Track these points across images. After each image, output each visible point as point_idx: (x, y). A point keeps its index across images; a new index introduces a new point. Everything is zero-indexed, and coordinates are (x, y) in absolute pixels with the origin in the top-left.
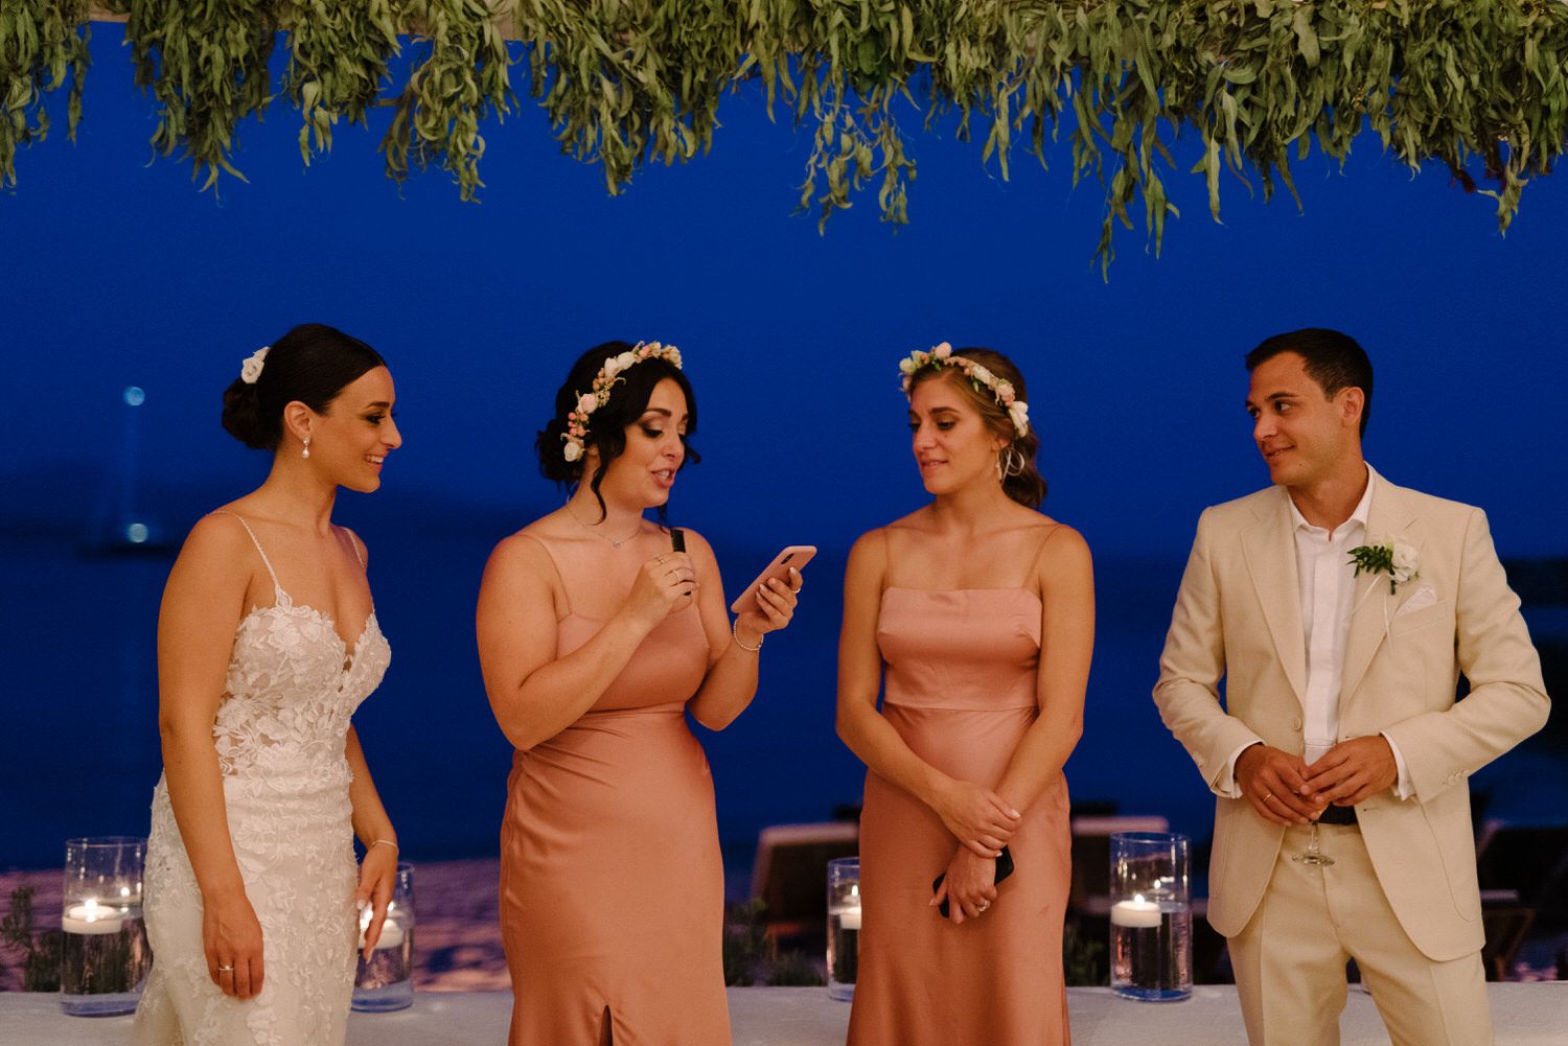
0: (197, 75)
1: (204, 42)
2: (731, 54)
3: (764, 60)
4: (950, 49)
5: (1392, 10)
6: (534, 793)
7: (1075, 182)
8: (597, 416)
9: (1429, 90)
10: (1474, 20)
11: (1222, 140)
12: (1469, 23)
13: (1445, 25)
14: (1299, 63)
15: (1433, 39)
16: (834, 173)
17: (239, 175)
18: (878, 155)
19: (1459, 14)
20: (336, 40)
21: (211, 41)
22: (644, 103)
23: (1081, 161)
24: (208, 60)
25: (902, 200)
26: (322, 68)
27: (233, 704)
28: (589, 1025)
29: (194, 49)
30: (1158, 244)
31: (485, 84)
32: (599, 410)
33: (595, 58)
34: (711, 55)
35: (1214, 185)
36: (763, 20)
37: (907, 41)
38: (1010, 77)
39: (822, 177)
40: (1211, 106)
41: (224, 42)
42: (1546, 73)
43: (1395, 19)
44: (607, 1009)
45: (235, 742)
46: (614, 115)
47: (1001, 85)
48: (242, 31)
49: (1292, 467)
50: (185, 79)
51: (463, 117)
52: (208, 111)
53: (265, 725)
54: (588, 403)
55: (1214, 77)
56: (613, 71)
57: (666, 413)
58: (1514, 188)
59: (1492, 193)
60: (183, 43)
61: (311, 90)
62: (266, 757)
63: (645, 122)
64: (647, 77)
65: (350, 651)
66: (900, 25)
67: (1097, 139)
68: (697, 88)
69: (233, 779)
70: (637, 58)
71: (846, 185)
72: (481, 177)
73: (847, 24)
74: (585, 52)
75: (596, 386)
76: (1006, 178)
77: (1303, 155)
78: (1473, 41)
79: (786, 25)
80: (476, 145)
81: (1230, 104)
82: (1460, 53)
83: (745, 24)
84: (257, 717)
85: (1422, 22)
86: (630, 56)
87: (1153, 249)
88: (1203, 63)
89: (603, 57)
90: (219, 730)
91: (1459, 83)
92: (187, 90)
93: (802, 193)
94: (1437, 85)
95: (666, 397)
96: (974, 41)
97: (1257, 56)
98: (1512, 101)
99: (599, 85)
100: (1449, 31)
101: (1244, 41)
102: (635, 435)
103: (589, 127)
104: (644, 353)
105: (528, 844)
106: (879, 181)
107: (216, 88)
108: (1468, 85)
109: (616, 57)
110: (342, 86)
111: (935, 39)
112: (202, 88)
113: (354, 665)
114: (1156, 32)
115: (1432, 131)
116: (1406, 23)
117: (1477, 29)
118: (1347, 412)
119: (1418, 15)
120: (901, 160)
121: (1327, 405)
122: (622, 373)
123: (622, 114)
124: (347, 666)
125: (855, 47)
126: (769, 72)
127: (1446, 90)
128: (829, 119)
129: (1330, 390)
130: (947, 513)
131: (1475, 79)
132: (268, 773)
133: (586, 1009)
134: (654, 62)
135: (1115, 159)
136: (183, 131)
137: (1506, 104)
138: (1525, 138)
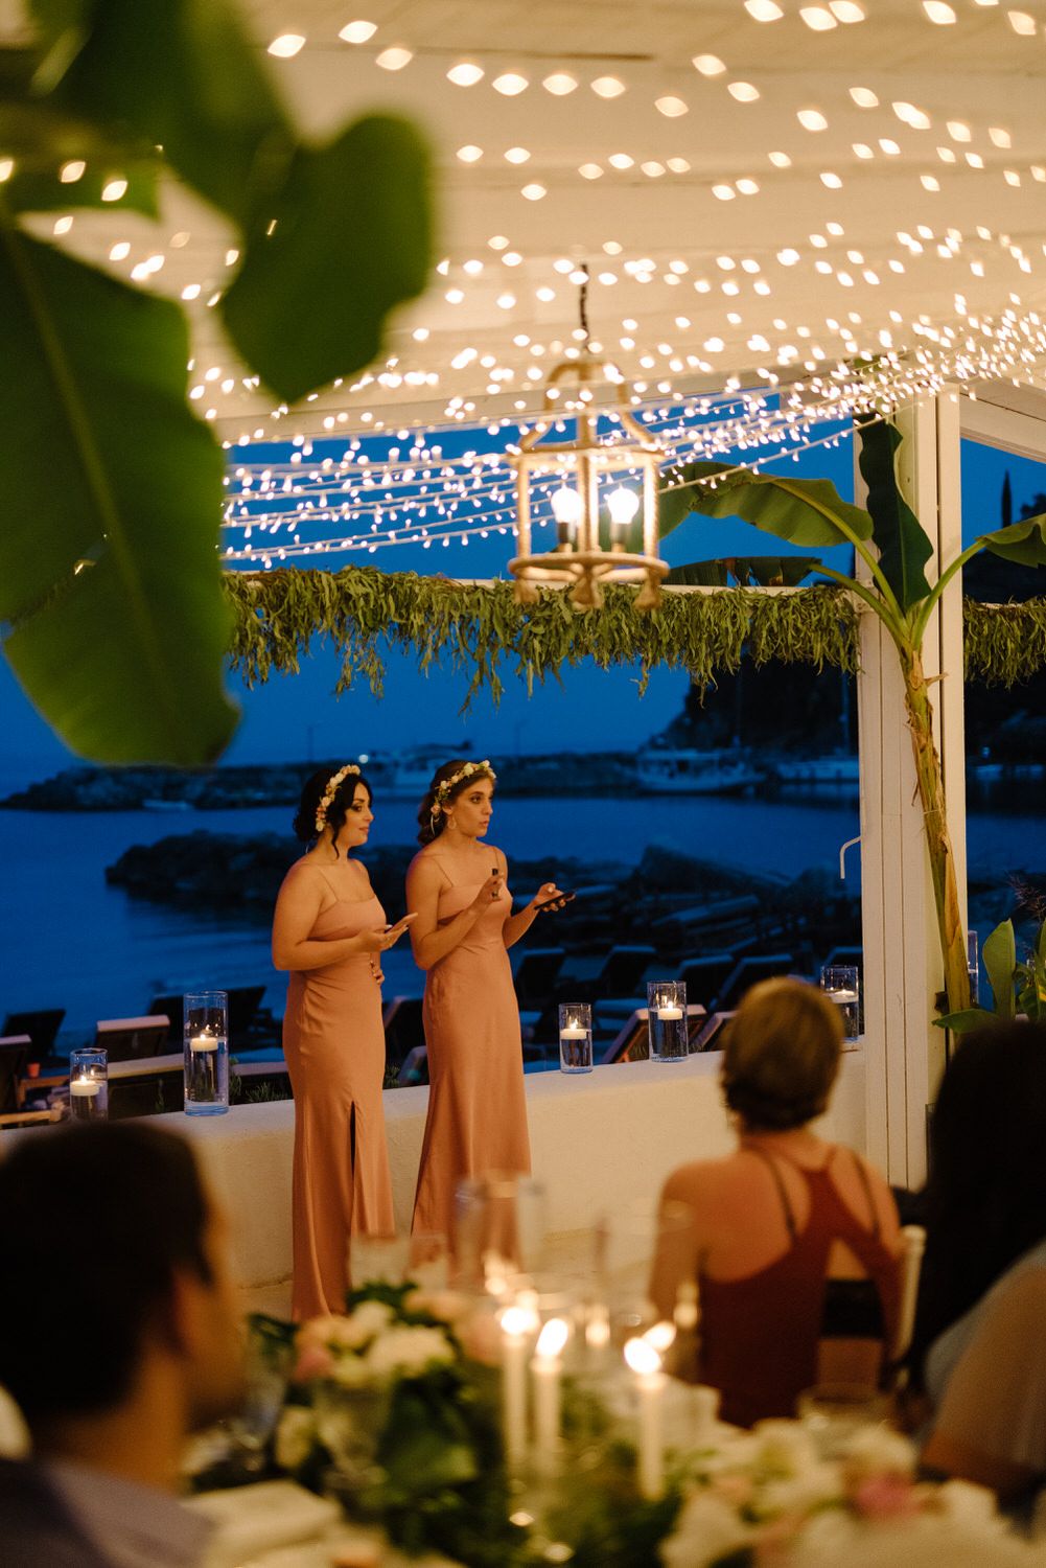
6: (315, 999)
8: (329, 808)
11: (534, 662)
14: (564, 624)
28: (345, 1110)
32: (332, 804)
42: (660, 624)
44: (353, 1103)
54: (326, 802)
57: (362, 801)
58: (646, 679)
59: (637, 681)
75: (327, 793)
82: (626, 616)
91: (627, 630)
95: (361, 792)
97: (548, 621)
98: (645, 637)
100: (623, 607)
101: (538, 611)
102: (350, 813)
104: (346, 773)
105: (314, 1025)
111: (403, 611)
122: (339, 784)
131: (633, 629)
133: (344, 1103)
137: (642, 638)
138: (650, 655)
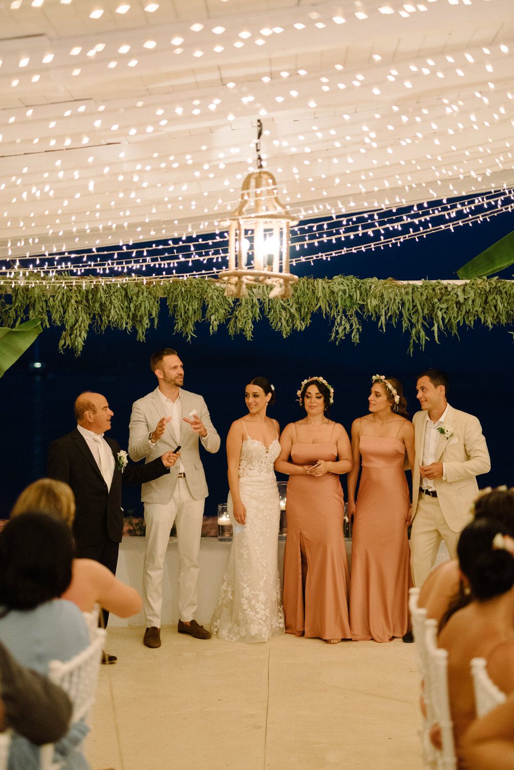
0: (185, 313)
1: (187, 305)
2: (314, 305)
3: (322, 305)
4: (369, 301)
5: (484, 287)
7: (404, 331)
9: (493, 308)
10: (505, 290)
11: (438, 322)
12: (503, 291)
13: (497, 292)
14: (458, 303)
15: (494, 295)
16: (340, 331)
17: (195, 336)
18: (351, 326)
19: (501, 288)
20: (218, 305)
21: (189, 304)
22: (292, 316)
23: (405, 325)
24: (188, 309)
25: (358, 337)
26: (215, 311)
27: (243, 462)
29: (185, 306)
30: (423, 347)
31: (254, 312)
33: (280, 307)
34: (309, 304)
35: (436, 335)
36: (322, 295)
37: (358, 299)
38: (385, 306)
39: (337, 331)
40: (436, 314)
41: (192, 305)
43: (485, 289)
45: (244, 470)
46: (285, 319)
47: (382, 308)
48: (196, 303)
49: (425, 405)
50: (183, 314)
51: (248, 321)
52: (188, 321)
53: (249, 466)
55: (436, 306)
56: (284, 309)
59: (512, 333)
60: (182, 305)
61: (213, 317)
62: (250, 473)
63: (293, 321)
64: (293, 310)
65: (267, 448)
66: (356, 294)
67: (409, 320)
68: (305, 313)
69: (243, 478)
70: (291, 305)
71: (344, 332)
72: (252, 334)
73: (343, 294)
74: (278, 305)
76: (385, 331)
77: (461, 324)
78: (504, 295)
79: (328, 296)
80: (251, 327)
81: (440, 314)
82: (502, 298)
83: (317, 297)
84: (248, 464)
85: (492, 290)
86: (289, 305)
87: (422, 348)
88: (434, 302)
89: (282, 305)
90: (240, 467)
91: (501, 306)
92: (183, 317)
93: (331, 336)
94: (495, 307)
96: (375, 298)
97: (447, 301)
99: (281, 312)
100: (499, 293)
101: (445, 296)
103: (279, 322)
106: (352, 332)
107: (190, 316)
108: (504, 306)
109: (285, 305)
110: (220, 316)
111: (365, 298)
112: (186, 315)
113: (269, 452)
114: (421, 294)
115: (495, 318)
116: (488, 290)
117: (506, 293)
118: (441, 392)
119: (491, 288)
120: (358, 326)
121: (434, 390)
123: (287, 319)
124: (267, 452)
125: (345, 300)
126: (323, 308)
127: (498, 308)
128: (339, 317)
129: (436, 386)
130: (376, 417)
132: (250, 476)
134: (295, 306)
135: (412, 325)
136: (182, 326)
